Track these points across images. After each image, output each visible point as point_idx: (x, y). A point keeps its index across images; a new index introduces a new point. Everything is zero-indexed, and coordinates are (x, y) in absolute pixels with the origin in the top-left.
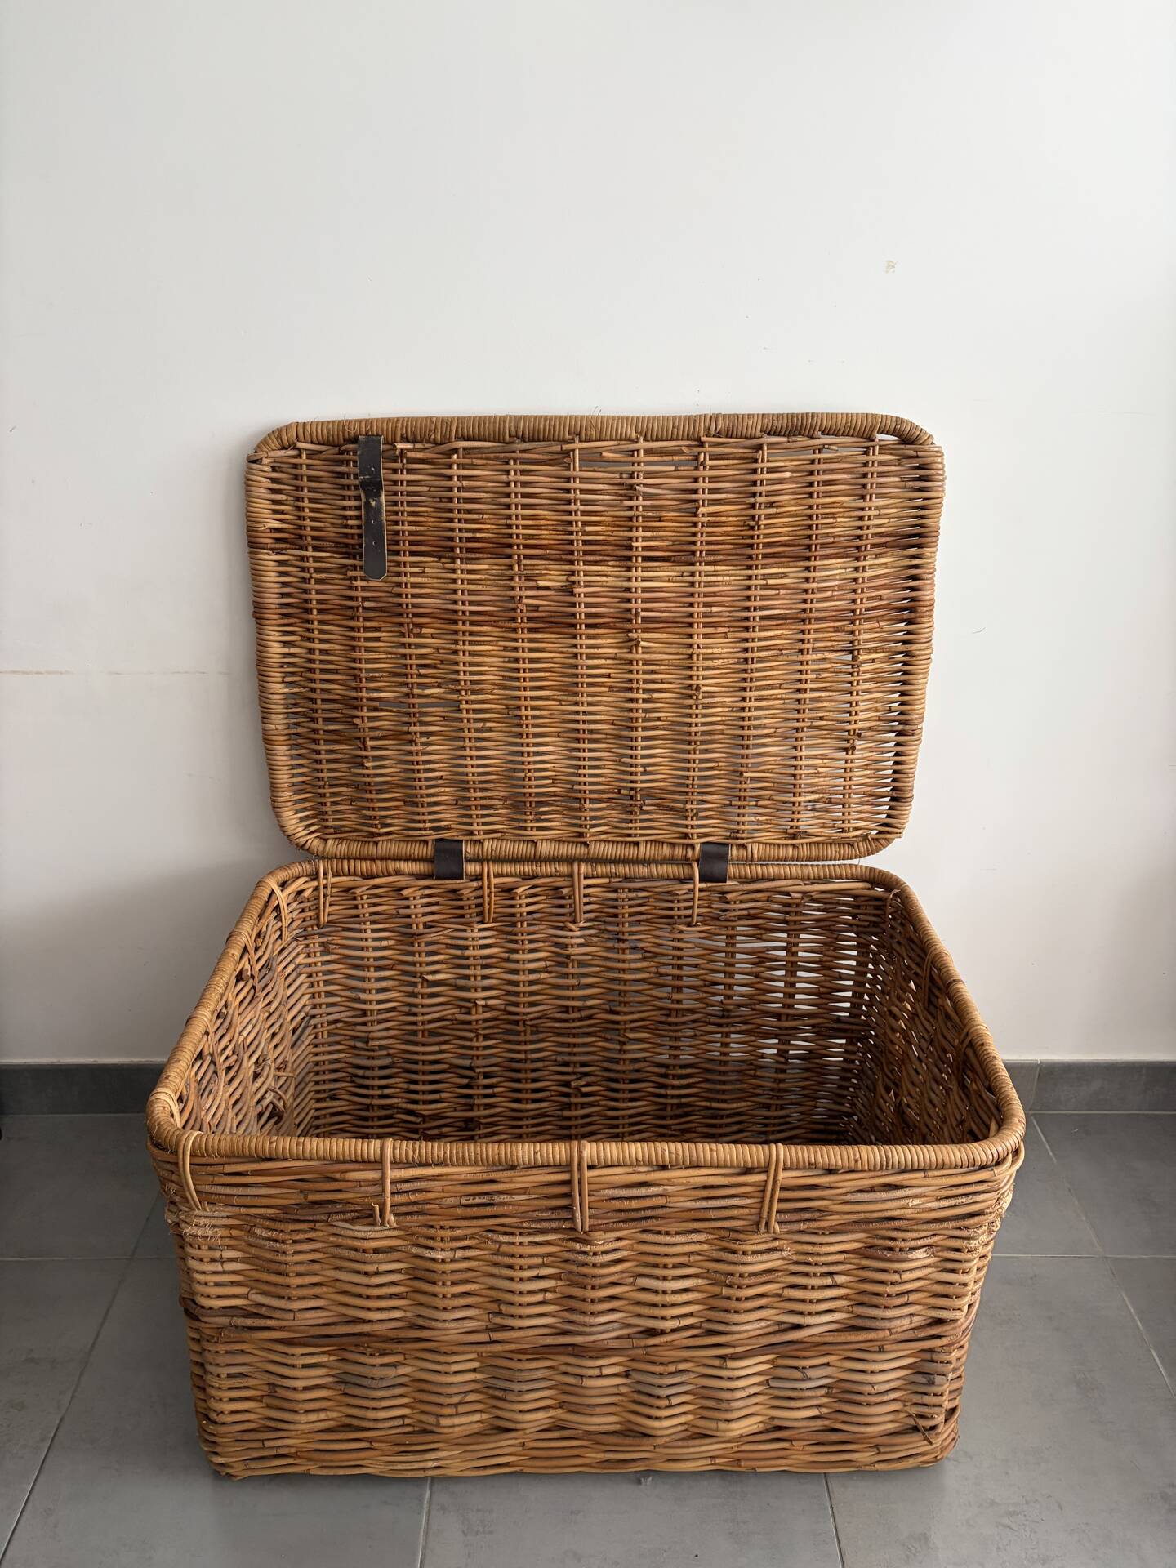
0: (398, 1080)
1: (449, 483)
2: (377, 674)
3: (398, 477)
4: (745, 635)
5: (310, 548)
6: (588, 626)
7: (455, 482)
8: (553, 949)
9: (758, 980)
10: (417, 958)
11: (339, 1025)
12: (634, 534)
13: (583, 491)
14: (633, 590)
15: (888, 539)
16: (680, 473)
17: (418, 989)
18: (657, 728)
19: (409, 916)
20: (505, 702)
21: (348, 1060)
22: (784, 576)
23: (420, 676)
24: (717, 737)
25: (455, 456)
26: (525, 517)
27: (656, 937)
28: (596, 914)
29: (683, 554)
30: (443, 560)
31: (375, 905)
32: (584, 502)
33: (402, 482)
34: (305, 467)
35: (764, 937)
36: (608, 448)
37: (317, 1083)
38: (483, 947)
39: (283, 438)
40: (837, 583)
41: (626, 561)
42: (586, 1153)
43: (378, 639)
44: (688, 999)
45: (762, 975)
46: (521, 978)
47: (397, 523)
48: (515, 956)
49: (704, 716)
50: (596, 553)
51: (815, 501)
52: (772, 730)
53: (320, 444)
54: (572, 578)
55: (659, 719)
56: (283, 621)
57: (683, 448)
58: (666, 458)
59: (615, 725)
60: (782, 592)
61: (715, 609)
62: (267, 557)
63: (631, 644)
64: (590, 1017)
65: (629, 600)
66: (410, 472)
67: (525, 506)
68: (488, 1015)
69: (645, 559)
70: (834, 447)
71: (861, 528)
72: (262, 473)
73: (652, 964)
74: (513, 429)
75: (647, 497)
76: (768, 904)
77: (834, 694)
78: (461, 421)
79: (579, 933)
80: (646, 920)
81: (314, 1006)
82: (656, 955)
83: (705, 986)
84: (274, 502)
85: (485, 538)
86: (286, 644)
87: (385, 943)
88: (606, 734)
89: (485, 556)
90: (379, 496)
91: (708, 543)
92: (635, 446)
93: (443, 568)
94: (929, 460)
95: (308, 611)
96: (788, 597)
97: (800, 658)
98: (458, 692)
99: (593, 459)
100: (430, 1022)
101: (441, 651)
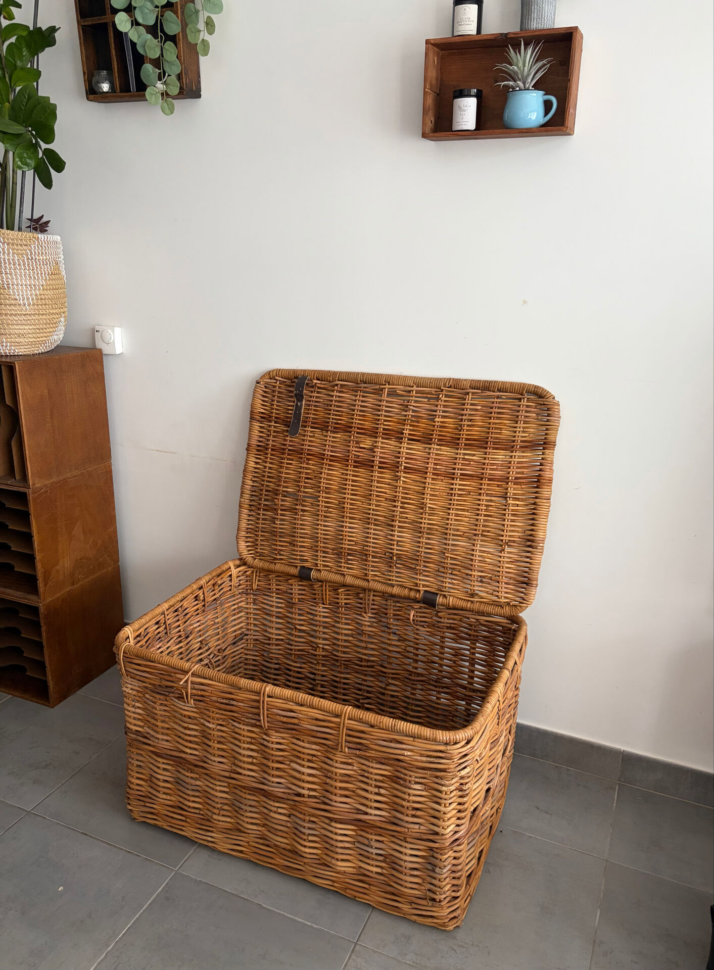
0: (282, 678)
1: (331, 398)
2: (288, 480)
3: (313, 394)
4: (452, 482)
5: (273, 422)
6: (379, 467)
7: (334, 398)
8: (356, 625)
9: (455, 665)
10: (293, 616)
11: (258, 642)
12: (406, 427)
13: (386, 407)
14: (402, 453)
15: (528, 444)
16: (430, 402)
17: (294, 632)
18: (405, 522)
19: (292, 594)
20: (338, 499)
21: (261, 661)
22: (474, 455)
23: (305, 483)
24: (433, 532)
25: (336, 387)
26: (360, 415)
27: (405, 630)
28: (377, 611)
29: (427, 439)
30: (323, 431)
31: (279, 585)
32: (386, 411)
33: (314, 396)
34: (277, 387)
35: (458, 641)
36: (400, 389)
37: (246, 669)
38: (324, 617)
39: (271, 375)
40: (500, 462)
41: (400, 439)
42: (267, 689)
43: (291, 464)
44: (421, 668)
45: (457, 662)
46: (340, 637)
47: (308, 414)
48: (337, 625)
49: (429, 519)
50: (387, 434)
51: (492, 421)
52: (462, 533)
53: (285, 379)
54: (375, 444)
55: (407, 518)
56: (257, 453)
57: (432, 391)
58: (424, 395)
59: (386, 518)
60: (472, 463)
61: (438, 467)
62: (255, 424)
63: (397, 479)
64: (372, 667)
65: (399, 458)
66: (318, 392)
67: (361, 411)
68: (324, 653)
69: (409, 439)
70: (504, 397)
71: (515, 437)
72: (260, 388)
73: (403, 644)
74: (362, 378)
75: (414, 411)
76: (460, 623)
77: (496, 519)
78: (341, 373)
79: (367, 619)
80: (401, 620)
81: (248, 630)
82: (405, 640)
83: (428, 662)
84: (264, 401)
85: (341, 423)
86: (256, 463)
87: (280, 605)
88: (382, 522)
89: (340, 431)
90: (302, 401)
91: (439, 435)
92: (411, 389)
93: (322, 435)
94: (549, 406)
95: (267, 449)
96: (474, 466)
97: (479, 497)
98: (319, 492)
99: (392, 393)
100: (299, 650)
101: (315, 472)
